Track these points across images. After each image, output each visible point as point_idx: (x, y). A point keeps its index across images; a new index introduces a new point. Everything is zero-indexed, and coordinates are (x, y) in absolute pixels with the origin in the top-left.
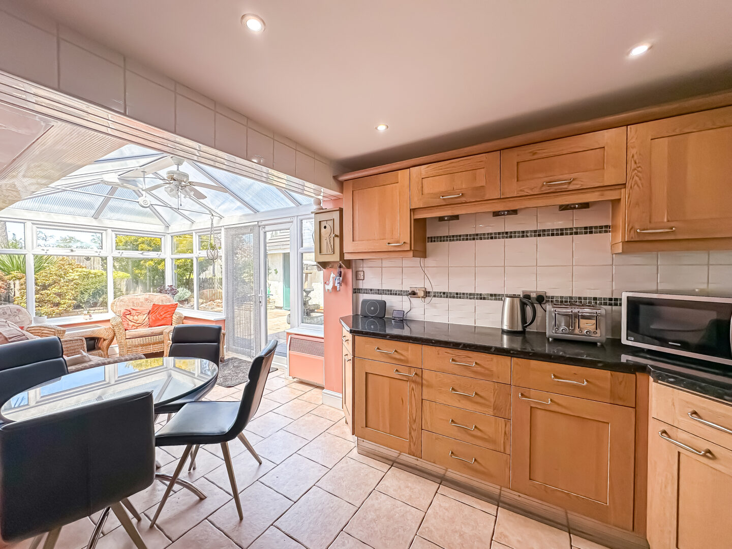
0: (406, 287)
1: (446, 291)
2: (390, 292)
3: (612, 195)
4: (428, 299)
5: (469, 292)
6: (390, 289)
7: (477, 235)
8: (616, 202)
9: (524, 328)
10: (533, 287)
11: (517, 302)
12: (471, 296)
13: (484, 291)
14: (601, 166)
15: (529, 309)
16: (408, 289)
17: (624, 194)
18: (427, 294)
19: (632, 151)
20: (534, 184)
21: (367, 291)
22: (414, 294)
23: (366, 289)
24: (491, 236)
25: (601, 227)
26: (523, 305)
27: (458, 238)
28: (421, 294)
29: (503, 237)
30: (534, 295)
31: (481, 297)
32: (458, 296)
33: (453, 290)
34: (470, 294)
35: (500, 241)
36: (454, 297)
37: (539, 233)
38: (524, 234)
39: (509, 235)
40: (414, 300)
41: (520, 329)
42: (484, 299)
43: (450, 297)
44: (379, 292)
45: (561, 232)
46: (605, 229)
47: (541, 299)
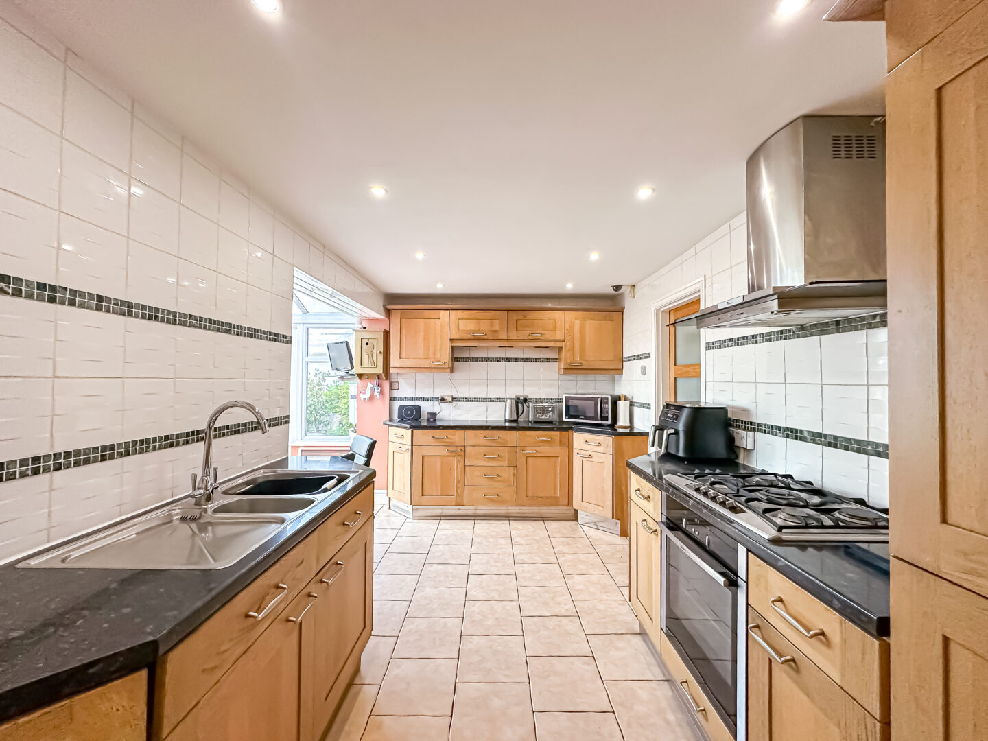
0: (437, 395)
1: (467, 397)
2: (423, 399)
3: (559, 345)
4: (454, 403)
5: (483, 397)
6: (422, 396)
7: (489, 359)
8: (561, 348)
9: (518, 418)
10: (521, 393)
11: (514, 402)
12: (485, 400)
13: (493, 396)
14: (554, 329)
15: (520, 405)
16: (439, 396)
17: (563, 345)
18: (454, 399)
19: (566, 324)
20: (524, 334)
21: (401, 399)
22: (443, 399)
23: (401, 397)
24: (498, 360)
25: (554, 359)
26: (517, 403)
27: (476, 360)
28: (450, 399)
29: (505, 361)
30: (522, 398)
31: (491, 400)
32: (476, 400)
33: (472, 396)
34: (484, 399)
35: (502, 364)
36: (473, 401)
37: (525, 360)
38: (516, 360)
39: (508, 360)
40: (443, 405)
41: (516, 419)
42: (493, 401)
43: (471, 401)
44: (412, 399)
45: (535, 360)
46: (555, 360)
47: (525, 400)
